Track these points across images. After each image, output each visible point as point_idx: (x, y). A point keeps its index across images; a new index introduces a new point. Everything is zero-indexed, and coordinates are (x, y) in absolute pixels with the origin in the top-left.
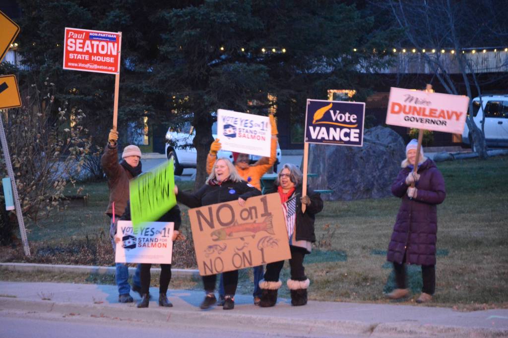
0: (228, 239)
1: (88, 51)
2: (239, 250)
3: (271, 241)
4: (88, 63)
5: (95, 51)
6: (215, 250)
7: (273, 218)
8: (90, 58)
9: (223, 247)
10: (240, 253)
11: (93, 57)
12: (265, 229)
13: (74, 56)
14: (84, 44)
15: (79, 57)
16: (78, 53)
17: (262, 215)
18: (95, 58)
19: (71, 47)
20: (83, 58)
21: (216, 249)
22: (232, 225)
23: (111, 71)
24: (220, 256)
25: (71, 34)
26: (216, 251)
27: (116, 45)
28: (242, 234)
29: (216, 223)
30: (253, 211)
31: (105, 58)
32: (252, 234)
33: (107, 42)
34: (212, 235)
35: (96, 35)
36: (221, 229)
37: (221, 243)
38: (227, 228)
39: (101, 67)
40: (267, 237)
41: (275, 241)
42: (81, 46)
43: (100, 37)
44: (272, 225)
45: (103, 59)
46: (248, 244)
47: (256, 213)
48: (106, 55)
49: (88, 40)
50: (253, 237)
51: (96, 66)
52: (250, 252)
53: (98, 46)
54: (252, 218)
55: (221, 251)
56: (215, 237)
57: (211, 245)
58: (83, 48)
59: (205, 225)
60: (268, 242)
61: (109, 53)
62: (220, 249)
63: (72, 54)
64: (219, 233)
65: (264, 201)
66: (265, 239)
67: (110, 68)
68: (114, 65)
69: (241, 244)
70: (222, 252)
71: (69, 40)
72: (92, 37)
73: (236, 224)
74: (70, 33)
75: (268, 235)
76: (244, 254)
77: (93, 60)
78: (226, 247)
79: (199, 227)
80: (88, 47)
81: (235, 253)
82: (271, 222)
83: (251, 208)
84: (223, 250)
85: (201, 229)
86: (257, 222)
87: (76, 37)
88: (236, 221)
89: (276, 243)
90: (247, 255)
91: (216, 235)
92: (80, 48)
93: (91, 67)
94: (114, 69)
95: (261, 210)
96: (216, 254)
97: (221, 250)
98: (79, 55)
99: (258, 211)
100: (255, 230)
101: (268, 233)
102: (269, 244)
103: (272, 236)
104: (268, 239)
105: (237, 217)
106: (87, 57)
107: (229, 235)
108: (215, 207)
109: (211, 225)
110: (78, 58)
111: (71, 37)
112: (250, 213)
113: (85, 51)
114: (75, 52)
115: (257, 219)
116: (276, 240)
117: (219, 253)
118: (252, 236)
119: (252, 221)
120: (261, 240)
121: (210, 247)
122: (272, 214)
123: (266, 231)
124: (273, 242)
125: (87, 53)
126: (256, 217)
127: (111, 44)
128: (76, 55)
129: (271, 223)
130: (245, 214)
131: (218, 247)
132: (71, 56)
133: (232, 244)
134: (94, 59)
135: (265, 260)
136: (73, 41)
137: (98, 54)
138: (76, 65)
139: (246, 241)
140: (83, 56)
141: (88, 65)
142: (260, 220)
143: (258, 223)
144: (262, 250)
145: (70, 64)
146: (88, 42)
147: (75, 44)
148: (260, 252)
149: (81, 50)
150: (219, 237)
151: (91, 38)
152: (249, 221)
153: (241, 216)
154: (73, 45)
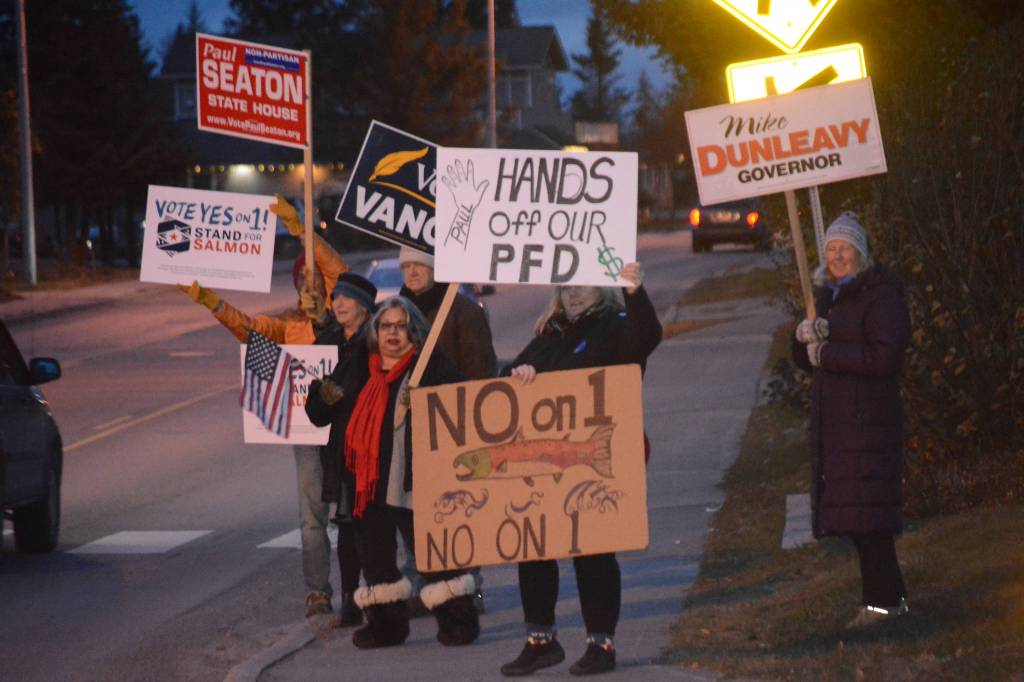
0: (495, 478)
1: (244, 92)
2: (518, 510)
3: (602, 495)
4: (247, 118)
5: (259, 93)
6: (459, 506)
7: (616, 430)
8: (250, 107)
9: (479, 498)
10: (519, 519)
11: (255, 105)
12: (589, 461)
13: (218, 101)
14: (235, 73)
15: (228, 103)
16: (226, 94)
17: (588, 422)
18: (260, 109)
19: (211, 79)
20: (236, 108)
21: (462, 502)
22: (508, 440)
23: (293, 140)
24: (468, 522)
25: (209, 48)
26: (461, 510)
27: (299, 79)
28: (529, 468)
29: (471, 432)
30: (566, 408)
31: (279, 109)
32: (556, 469)
33: (282, 72)
34: (456, 463)
35: (259, 54)
36: (481, 449)
37: (475, 488)
38: (496, 448)
39: (273, 130)
40: (591, 483)
41: (610, 495)
42: (230, 77)
43: (266, 59)
44: (609, 452)
45: (277, 112)
46: (541, 496)
47: (573, 415)
48: (281, 103)
49: (242, 64)
50: (557, 478)
51: (262, 127)
52: (543, 518)
53: (263, 80)
54: (560, 428)
55: (471, 509)
56: (463, 470)
57: (453, 490)
58: (234, 82)
59: (443, 434)
60: (592, 495)
61: (287, 99)
62: (471, 502)
63: (214, 96)
64: (475, 461)
65: (597, 382)
66: (586, 489)
67: (291, 134)
68: (299, 126)
69: (522, 493)
70: (476, 512)
71: (207, 63)
72: (251, 58)
73: (519, 440)
74: (207, 46)
75: (595, 476)
76: (527, 522)
77: (255, 111)
78: (485, 498)
79: (428, 441)
80: (244, 81)
81: (506, 517)
82: (608, 442)
83: (561, 400)
84: (478, 505)
85: (434, 446)
86: (571, 439)
87: (219, 57)
88: (520, 432)
89: (614, 503)
90: (536, 527)
91: (467, 466)
92: (228, 82)
93: (253, 127)
94: (298, 136)
95: (585, 408)
96: (459, 517)
97: (473, 506)
98: (228, 100)
99: (578, 412)
100: (563, 461)
101: (597, 471)
102: (595, 502)
103: (607, 482)
104: (593, 488)
105: (525, 421)
106: (243, 106)
107: (499, 468)
108: (473, 387)
109: (459, 436)
110: (226, 105)
111: (210, 56)
112: (557, 414)
113: (238, 90)
114: (218, 91)
115: (572, 431)
116: (615, 492)
117: (467, 515)
118: (554, 475)
119: (560, 435)
120: (576, 488)
121: (449, 496)
122: (613, 421)
123: (593, 466)
124: (607, 498)
125: (243, 95)
126: (572, 425)
127: (288, 78)
128: (221, 98)
129: (608, 446)
130: (545, 415)
131: (469, 500)
132: (212, 100)
133: (503, 492)
134: (258, 112)
135: (580, 546)
136: (215, 66)
137: (265, 99)
138: (223, 121)
139: (537, 488)
140: (236, 101)
141: (246, 124)
142: (581, 433)
143: (575, 443)
144: (575, 517)
145: (210, 119)
146: (243, 70)
147: (218, 73)
148: (570, 521)
149: (229, 88)
150: (473, 472)
151: (249, 61)
152: (553, 433)
153: (534, 419)
154: (215, 76)
